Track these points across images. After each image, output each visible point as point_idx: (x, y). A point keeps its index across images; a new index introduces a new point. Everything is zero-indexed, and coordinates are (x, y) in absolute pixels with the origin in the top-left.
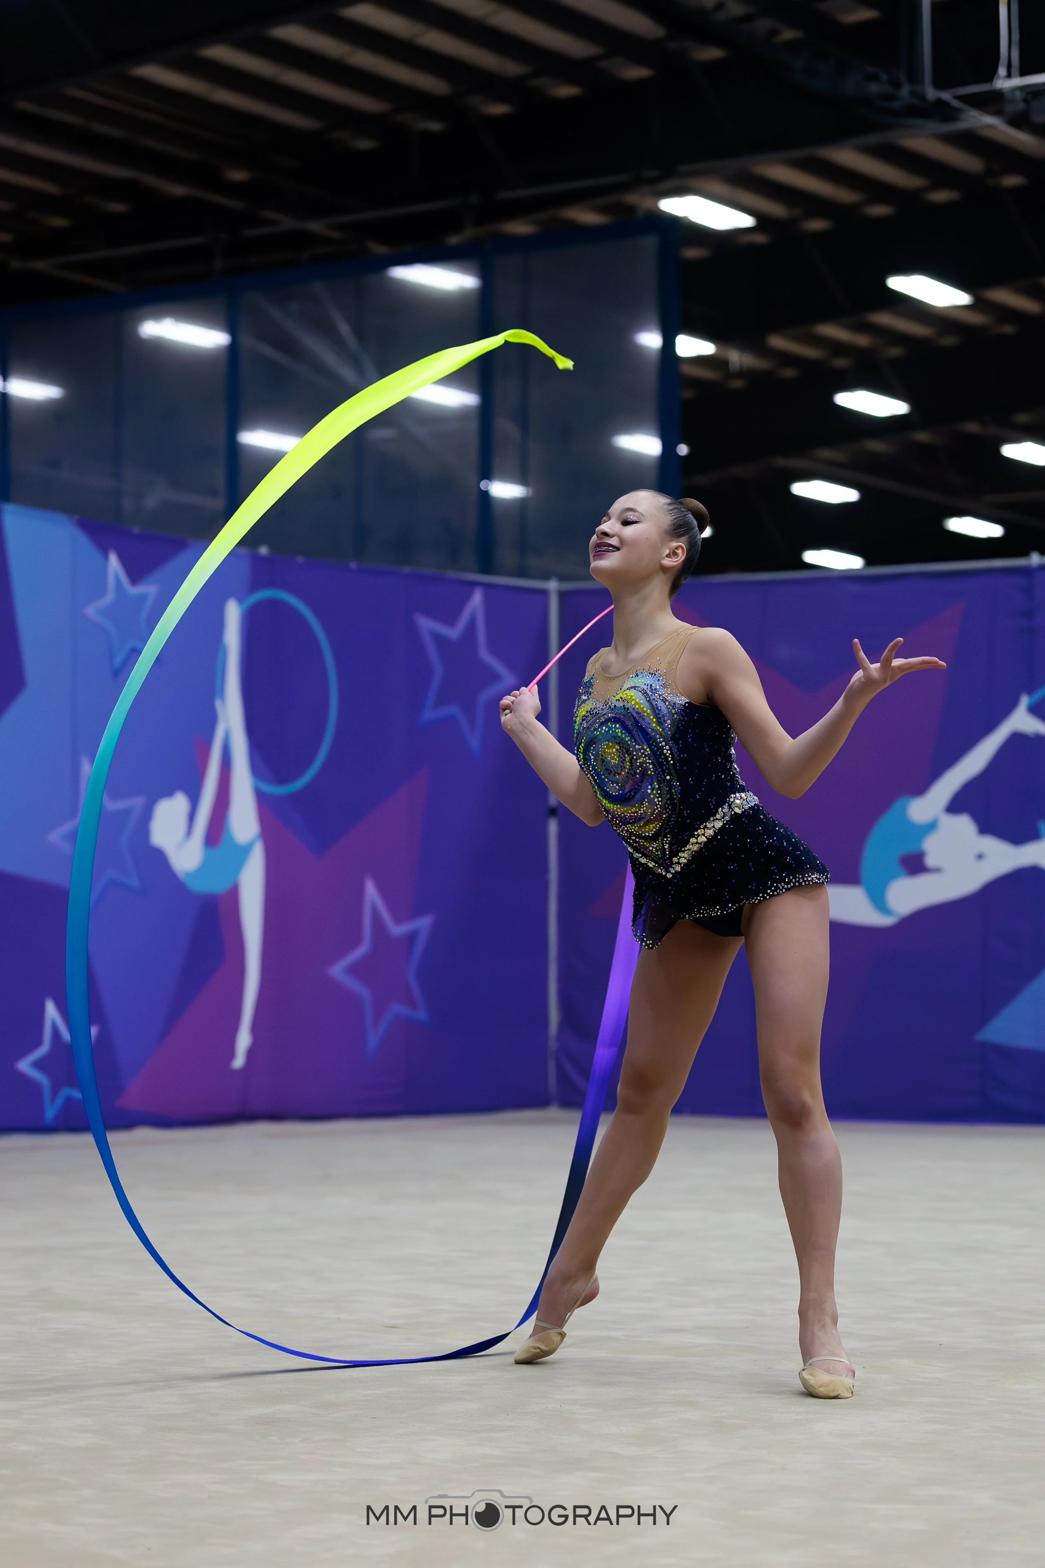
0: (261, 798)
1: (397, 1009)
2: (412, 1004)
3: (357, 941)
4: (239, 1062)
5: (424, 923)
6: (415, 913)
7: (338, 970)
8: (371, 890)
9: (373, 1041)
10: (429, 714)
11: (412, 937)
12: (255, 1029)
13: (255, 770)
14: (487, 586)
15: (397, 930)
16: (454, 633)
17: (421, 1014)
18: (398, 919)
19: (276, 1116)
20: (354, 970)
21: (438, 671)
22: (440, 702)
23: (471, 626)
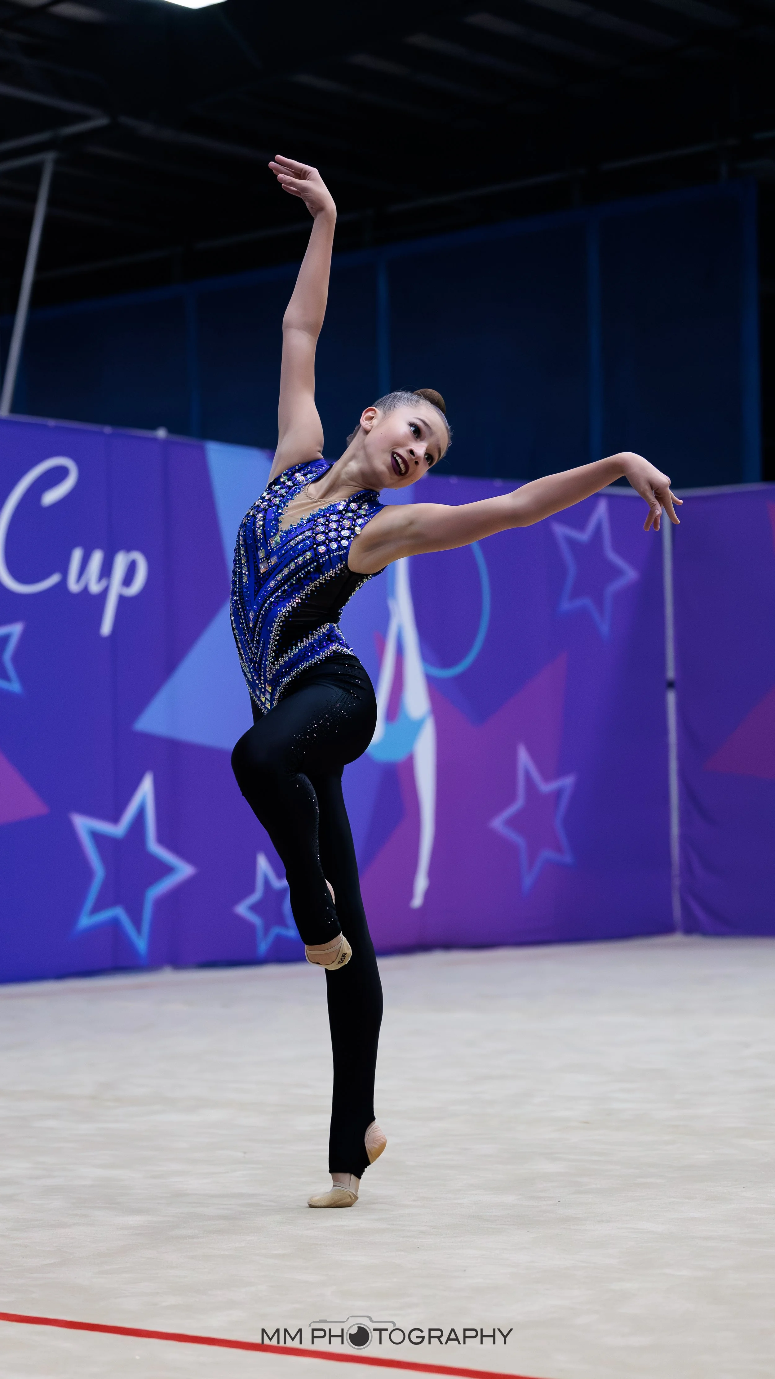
0: (431, 682)
1: (547, 854)
2: (559, 849)
3: (511, 798)
4: (417, 901)
5: (568, 781)
6: (560, 773)
7: (498, 823)
8: (523, 757)
9: (528, 881)
10: (566, 605)
11: (558, 794)
12: (431, 874)
13: (426, 657)
14: (610, 497)
15: (546, 788)
16: (584, 537)
17: (568, 858)
18: (547, 778)
19: (448, 945)
20: (512, 822)
21: (572, 571)
22: (576, 593)
23: (598, 529)
